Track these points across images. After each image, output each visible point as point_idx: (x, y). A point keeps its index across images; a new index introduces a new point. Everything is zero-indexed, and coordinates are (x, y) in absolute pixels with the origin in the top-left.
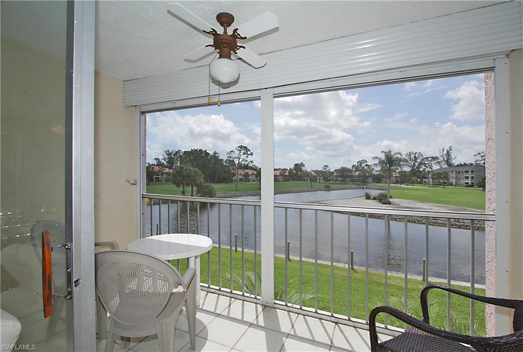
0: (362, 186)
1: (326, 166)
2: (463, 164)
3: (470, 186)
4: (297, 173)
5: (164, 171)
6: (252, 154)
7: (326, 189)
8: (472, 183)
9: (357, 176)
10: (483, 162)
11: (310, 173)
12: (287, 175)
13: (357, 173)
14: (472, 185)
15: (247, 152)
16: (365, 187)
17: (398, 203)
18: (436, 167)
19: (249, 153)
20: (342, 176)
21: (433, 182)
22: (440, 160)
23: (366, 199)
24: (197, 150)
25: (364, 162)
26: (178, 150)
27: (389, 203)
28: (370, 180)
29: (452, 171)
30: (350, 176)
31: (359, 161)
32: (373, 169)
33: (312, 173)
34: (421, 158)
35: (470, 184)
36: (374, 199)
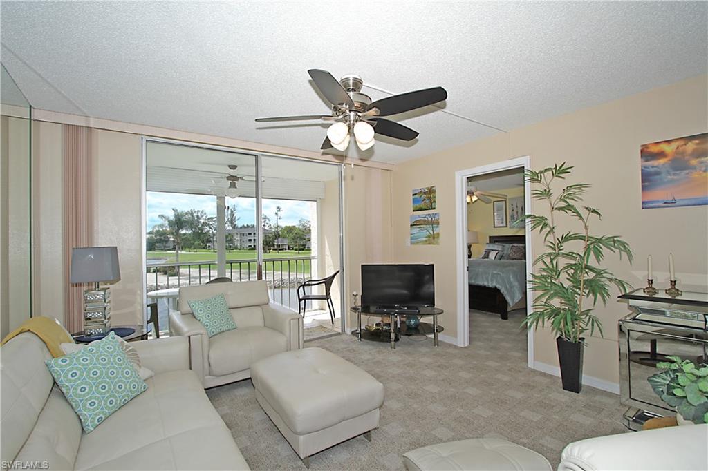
2: (246, 225)
3: (252, 249)
8: (255, 246)
29: (237, 234)
34: (204, 217)
35: (253, 246)
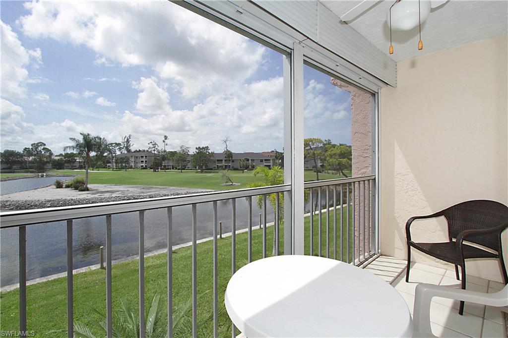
0: (40, 174)
2: (138, 150)
3: (144, 169)
8: (146, 166)
9: (30, 162)
10: (153, 149)
13: (31, 159)
14: (146, 168)
16: (45, 174)
17: (95, 188)
18: (118, 153)
20: (6, 163)
21: (116, 166)
22: (122, 147)
23: (57, 188)
25: (41, 145)
27: (87, 189)
28: (49, 166)
29: (132, 157)
30: (21, 163)
31: (34, 144)
32: (53, 153)
34: (105, 143)
35: (144, 167)
36: (68, 187)
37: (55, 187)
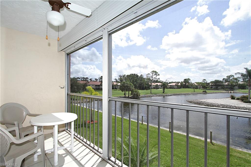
0: (229, 91)
1: (205, 80)
4: (185, 84)
5: (118, 85)
6: (159, 75)
7: (204, 93)
9: (227, 85)
11: (194, 84)
12: (179, 86)
13: (226, 83)
15: (156, 74)
16: (232, 92)
19: (157, 74)
20: (215, 85)
23: (232, 99)
24: (133, 74)
25: (231, 77)
26: (124, 75)
27: (250, 102)
28: (237, 87)
30: (222, 85)
31: (228, 76)
32: (239, 81)
33: (195, 84)
36: (238, 99)
37: (230, 98)
